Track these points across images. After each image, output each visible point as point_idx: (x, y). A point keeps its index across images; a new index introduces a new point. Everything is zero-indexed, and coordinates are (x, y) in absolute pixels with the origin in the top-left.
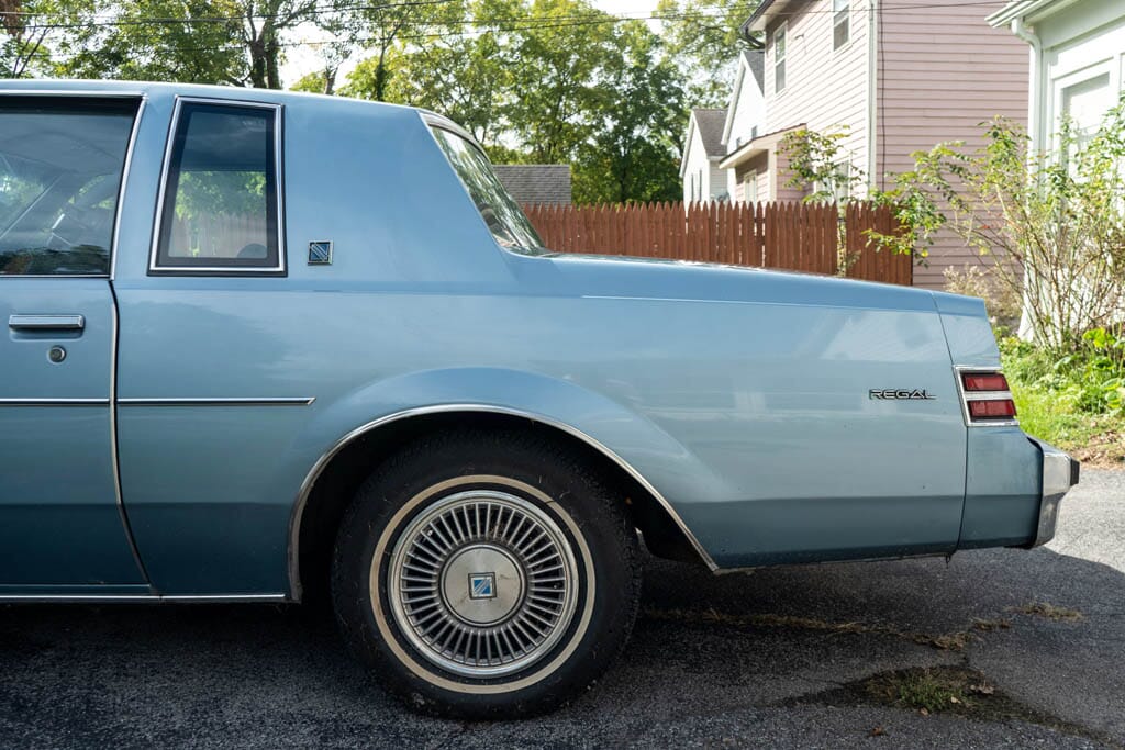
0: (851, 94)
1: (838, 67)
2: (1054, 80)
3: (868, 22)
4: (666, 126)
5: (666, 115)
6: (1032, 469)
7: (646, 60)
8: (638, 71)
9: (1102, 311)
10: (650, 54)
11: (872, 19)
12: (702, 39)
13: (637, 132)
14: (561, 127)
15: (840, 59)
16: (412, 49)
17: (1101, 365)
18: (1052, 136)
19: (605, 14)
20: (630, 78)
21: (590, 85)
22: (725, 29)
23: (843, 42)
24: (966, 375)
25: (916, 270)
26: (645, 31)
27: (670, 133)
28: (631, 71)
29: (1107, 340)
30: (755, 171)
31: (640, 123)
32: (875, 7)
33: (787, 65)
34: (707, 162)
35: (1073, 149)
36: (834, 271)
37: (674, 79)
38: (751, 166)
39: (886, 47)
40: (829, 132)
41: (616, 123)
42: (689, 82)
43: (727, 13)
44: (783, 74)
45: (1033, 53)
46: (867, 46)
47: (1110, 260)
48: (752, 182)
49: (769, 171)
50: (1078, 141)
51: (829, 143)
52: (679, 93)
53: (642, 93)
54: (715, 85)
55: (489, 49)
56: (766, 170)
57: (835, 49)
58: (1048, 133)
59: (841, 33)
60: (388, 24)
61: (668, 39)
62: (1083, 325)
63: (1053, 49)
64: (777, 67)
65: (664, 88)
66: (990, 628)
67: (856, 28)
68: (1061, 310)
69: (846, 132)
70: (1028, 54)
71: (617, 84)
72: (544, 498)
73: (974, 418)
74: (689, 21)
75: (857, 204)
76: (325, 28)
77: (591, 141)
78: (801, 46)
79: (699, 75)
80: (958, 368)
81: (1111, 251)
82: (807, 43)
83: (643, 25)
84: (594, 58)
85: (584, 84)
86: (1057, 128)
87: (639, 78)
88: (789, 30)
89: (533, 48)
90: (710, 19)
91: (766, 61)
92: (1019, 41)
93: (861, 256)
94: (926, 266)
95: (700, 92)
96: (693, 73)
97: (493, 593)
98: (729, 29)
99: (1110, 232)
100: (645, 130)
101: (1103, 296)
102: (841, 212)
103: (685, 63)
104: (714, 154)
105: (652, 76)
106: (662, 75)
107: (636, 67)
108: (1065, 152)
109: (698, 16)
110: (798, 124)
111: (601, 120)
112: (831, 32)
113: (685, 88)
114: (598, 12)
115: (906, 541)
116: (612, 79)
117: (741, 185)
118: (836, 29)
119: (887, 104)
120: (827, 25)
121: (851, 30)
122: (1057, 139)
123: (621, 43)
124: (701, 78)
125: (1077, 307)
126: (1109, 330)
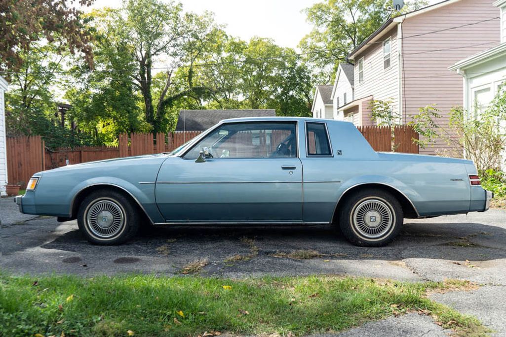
0: (392, 85)
1: (386, 75)
2: (472, 88)
3: (398, 60)
4: (303, 90)
5: (303, 86)
6: (484, 195)
7: (295, 64)
8: (291, 69)
9: (491, 164)
10: (296, 62)
11: (400, 59)
12: (317, 56)
13: (291, 93)
14: (260, 92)
15: (387, 72)
16: (203, 62)
17: (492, 181)
18: (472, 107)
19: (278, 46)
20: (288, 71)
21: (273, 75)
22: (327, 52)
23: (387, 67)
24: (470, 176)
25: (420, 150)
26: (294, 53)
27: (304, 93)
28: (288, 68)
29: (493, 172)
30: (353, 112)
31: (292, 90)
32: (401, 55)
33: (364, 73)
34: (324, 107)
35: (479, 112)
36: (390, 150)
37: (306, 72)
38: (351, 111)
39: (405, 69)
40: (386, 101)
41: (282, 90)
42: (312, 73)
43: (327, 45)
44: (362, 76)
45: (464, 80)
46: (398, 68)
47: (493, 148)
48: (351, 116)
49: (359, 113)
50: (481, 108)
51: (386, 104)
52: (308, 78)
53: (293, 78)
54: (322, 74)
55: (232, 61)
56: (358, 112)
57: (385, 68)
58: (470, 106)
59: (387, 63)
60: (194, 53)
61: (303, 56)
62: (485, 168)
63: (471, 78)
64: (359, 74)
65: (302, 76)
66: (472, 236)
67: (393, 62)
68: (477, 164)
69: (393, 101)
70: (462, 81)
71: (283, 74)
72: (385, 201)
73: (472, 184)
74: (312, 49)
75: (398, 127)
76: (170, 55)
77: (272, 97)
78: (371, 66)
79: (316, 70)
80: (469, 174)
81: (493, 145)
82: (373, 65)
83: (293, 51)
84: (274, 64)
85: (271, 75)
86: (473, 104)
87: (292, 71)
88: (364, 60)
89: (249, 61)
90: (320, 48)
91: (355, 71)
92: (460, 76)
93: (400, 145)
94: (424, 148)
95: (316, 77)
96: (314, 69)
97: (375, 220)
98: (328, 52)
99: (492, 138)
100: (294, 92)
101: (491, 159)
102: (393, 129)
103: (310, 65)
104: (327, 103)
105: (297, 71)
106: (301, 70)
107: (291, 67)
108: (476, 112)
109: (316, 47)
110: (369, 95)
111: (276, 89)
112: (383, 62)
113: (311, 76)
114: (275, 46)
115: (458, 210)
116: (280, 72)
117: (346, 118)
118: (385, 62)
119: (406, 89)
120: (381, 60)
121: (391, 63)
122: (473, 108)
123: (284, 58)
124: (317, 71)
125: (483, 162)
126: (494, 170)
